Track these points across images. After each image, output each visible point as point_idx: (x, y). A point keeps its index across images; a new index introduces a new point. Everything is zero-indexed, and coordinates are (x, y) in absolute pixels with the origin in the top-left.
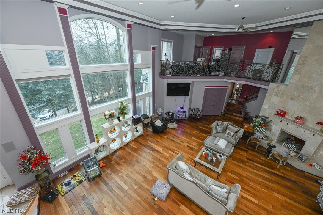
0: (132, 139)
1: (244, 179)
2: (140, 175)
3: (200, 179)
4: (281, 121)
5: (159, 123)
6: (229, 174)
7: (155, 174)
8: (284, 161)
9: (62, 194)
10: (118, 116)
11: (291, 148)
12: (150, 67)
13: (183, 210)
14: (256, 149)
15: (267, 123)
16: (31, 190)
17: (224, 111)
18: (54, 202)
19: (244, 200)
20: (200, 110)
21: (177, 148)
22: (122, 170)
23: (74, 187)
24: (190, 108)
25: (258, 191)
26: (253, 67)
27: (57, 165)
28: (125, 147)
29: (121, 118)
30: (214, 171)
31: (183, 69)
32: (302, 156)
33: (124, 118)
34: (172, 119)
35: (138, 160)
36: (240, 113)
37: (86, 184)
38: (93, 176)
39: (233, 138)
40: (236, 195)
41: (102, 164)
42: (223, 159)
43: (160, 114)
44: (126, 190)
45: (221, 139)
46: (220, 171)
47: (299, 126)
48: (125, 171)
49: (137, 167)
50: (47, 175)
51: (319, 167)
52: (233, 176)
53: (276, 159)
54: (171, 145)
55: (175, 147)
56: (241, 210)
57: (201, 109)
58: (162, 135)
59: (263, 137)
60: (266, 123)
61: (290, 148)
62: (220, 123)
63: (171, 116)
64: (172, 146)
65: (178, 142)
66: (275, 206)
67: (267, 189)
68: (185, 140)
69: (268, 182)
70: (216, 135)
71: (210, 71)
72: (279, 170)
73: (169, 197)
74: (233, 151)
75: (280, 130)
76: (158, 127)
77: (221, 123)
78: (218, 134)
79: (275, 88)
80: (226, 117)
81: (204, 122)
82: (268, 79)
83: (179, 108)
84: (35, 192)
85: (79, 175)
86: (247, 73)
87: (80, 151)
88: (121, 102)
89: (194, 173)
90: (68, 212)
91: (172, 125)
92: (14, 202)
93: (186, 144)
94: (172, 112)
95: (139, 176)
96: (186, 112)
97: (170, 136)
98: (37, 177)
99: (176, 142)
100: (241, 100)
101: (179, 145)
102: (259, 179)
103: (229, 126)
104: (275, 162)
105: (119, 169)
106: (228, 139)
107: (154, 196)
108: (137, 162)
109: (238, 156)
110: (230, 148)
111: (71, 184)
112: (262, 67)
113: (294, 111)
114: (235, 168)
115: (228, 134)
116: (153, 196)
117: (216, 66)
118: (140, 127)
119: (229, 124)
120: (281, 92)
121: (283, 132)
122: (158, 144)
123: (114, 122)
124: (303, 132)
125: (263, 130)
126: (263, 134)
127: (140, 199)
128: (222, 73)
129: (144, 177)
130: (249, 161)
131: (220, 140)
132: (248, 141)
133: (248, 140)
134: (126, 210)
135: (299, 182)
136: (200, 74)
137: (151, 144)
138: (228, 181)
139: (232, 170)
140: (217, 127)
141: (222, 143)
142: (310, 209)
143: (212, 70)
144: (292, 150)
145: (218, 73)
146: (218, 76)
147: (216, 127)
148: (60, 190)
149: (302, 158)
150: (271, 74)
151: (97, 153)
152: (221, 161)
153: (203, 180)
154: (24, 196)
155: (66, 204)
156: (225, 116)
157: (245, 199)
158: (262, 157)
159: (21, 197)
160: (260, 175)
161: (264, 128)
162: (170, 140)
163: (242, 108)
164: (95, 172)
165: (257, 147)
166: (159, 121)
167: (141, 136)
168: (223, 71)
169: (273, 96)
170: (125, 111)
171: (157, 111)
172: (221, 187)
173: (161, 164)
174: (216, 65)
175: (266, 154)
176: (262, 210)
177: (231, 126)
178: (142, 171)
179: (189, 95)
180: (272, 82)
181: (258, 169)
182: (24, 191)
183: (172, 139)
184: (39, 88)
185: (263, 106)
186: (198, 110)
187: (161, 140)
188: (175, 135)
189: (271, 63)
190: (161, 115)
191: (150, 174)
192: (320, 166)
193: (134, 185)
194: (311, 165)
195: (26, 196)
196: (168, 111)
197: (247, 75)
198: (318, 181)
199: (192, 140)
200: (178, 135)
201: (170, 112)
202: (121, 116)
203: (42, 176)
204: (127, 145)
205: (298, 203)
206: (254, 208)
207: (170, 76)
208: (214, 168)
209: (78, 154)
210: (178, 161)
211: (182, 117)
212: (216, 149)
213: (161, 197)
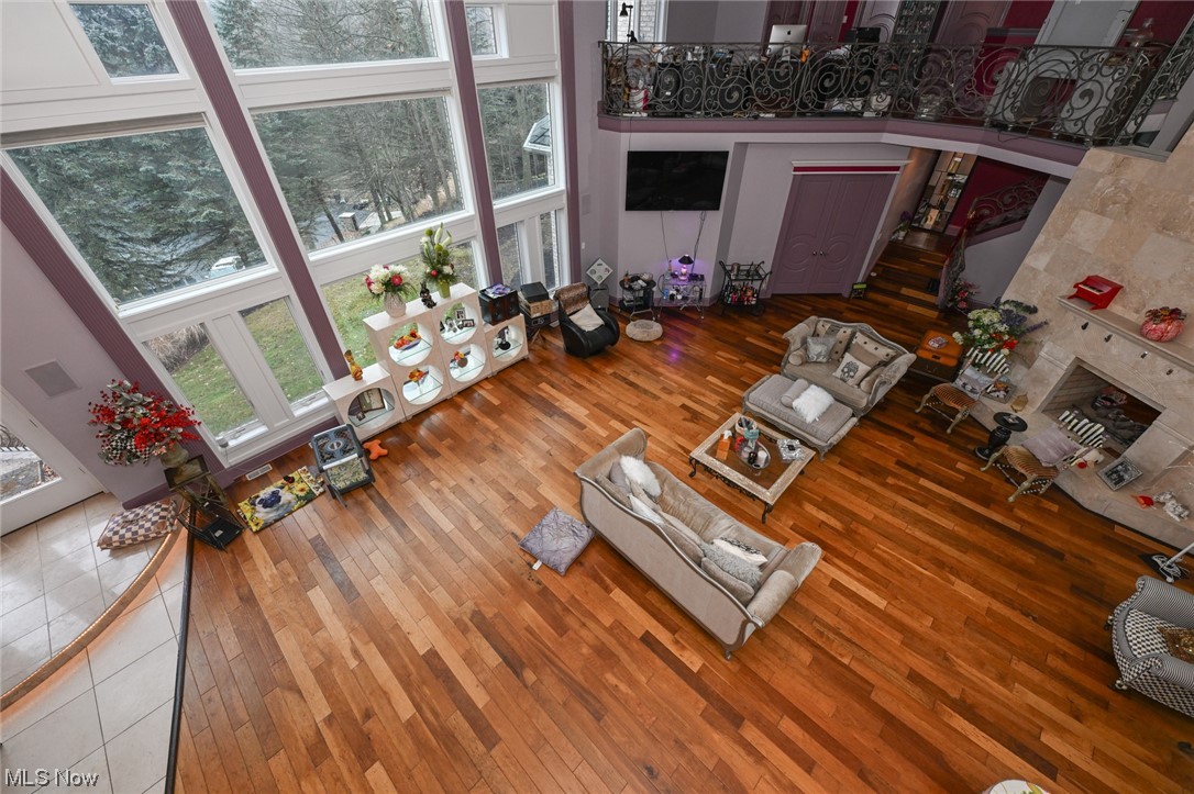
0: (488, 373)
1: (863, 530)
2: (497, 491)
3: (688, 519)
4: (1084, 327)
5: (587, 319)
6: (810, 509)
7: (549, 491)
8: (1042, 479)
9: (254, 528)
10: (424, 285)
11: (1085, 437)
12: (553, 77)
13: (618, 604)
14: (949, 431)
15: (1024, 333)
16: (159, 510)
17: (868, 280)
18: (232, 546)
19: (837, 594)
20: (761, 272)
21: (641, 411)
22: (441, 472)
23: (291, 513)
24: (721, 263)
25: (898, 571)
26: (1032, 67)
27: (232, 443)
28: (459, 400)
29: (436, 296)
30: (753, 497)
31: (700, 85)
32: (1126, 467)
33: (446, 294)
34: (646, 306)
35: (498, 445)
36: (932, 287)
37: (325, 504)
38: (348, 483)
39: (863, 384)
40: (792, 578)
41: (376, 449)
42: (799, 456)
43: (599, 283)
44: (447, 531)
45: (813, 386)
46: (774, 496)
47: (1153, 350)
48: (453, 474)
49: (491, 467)
50: (199, 470)
51: (1181, 510)
52: (822, 516)
53: (1013, 471)
54: (623, 398)
55: (635, 407)
56: (815, 623)
57: (767, 268)
58: (596, 365)
59: (987, 389)
60: (1019, 331)
61: (1082, 435)
62: (824, 324)
63: (641, 294)
64: (626, 402)
65: (652, 390)
66: (944, 621)
67: (938, 566)
68: (680, 385)
69: (950, 545)
70: (797, 371)
71: (825, 89)
72: (1012, 511)
73: (581, 564)
74: (849, 433)
75: (1069, 362)
76: (582, 331)
77: (827, 326)
78: (808, 368)
79: (1102, 175)
80: (869, 305)
81: (772, 319)
82: (1083, 127)
83: (675, 262)
84: (172, 517)
85: (304, 478)
86: (994, 101)
87: (304, 405)
88: (431, 233)
89: (675, 496)
90: (271, 576)
91: (642, 326)
92: (116, 538)
93: (679, 400)
94: (646, 277)
95: (493, 495)
96: (702, 278)
97: (625, 370)
98: (171, 474)
99: (646, 392)
100: (953, 230)
101: (652, 401)
102: (918, 533)
103: (860, 339)
104: (1007, 480)
105: (432, 470)
106: (842, 389)
107: (532, 556)
108: (495, 448)
109: (866, 453)
110: (839, 422)
111: (281, 503)
112: (1071, 66)
113: (1157, 283)
114: (841, 490)
115: (846, 370)
116: (527, 556)
117: (856, 66)
118: (515, 332)
119: (862, 332)
120: (1127, 192)
121: (1080, 372)
122: (578, 395)
123: (407, 310)
124: (1163, 374)
125: (999, 358)
126: (992, 374)
127: (486, 562)
128: (880, 102)
129: (510, 497)
130: (903, 472)
131: (805, 390)
132: (924, 401)
133: (927, 396)
134: (440, 588)
135: (1072, 554)
136: (773, 107)
137: (553, 392)
138: (797, 533)
139: (825, 499)
140: (809, 340)
141: (811, 403)
142: (1073, 642)
143: (832, 88)
144: (1087, 441)
145: (858, 104)
146: (858, 115)
147: (804, 342)
148: (248, 515)
149: (1121, 473)
150: (1104, 103)
151: (360, 415)
152: (789, 465)
153: (699, 521)
154: (141, 523)
155: (264, 557)
156: (865, 299)
157: (841, 592)
158: (963, 459)
159: (134, 528)
160: (927, 521)
161: (1005, 351)
162: (623, 384)
163: (948, 266)
164: (354, 473)
165: (954, 422)
166: (588, 309)
167: (521, 363)
168: (884, 89)
169: (1082, 212)
170: (447, 270)
171: (588, 272)
172: (748, 549)
173: (573, 461)
174: (856, 61)
175: (981, 451)
176: (887, 628)
177: (867, 340)
178: (506, 478)
179: (717, 208)
180: (1100, 143)
181: (927, 499)
182: (140, 511)
183: (632, 378)
184: (173, 175)
185: (1029, 260)
186: (753, 273)
187: (589, 381)
188: (646, 367)
189: (1124, 42)
190: (605, 286)
191: (533, 490)
192: (1185, 507)
193: (473, 520)
194: (1148, 502)
195: (148, 525)
196: (632, 273)
197: (996, 108)
198: (1154, 558)
199: (708, 386)
200: (657, 366)
201: (636, 278)
202: (435, 287)
203: (184, 474)
204: (467, 392)
205: (1034, 619)
206: (863, 620)
207: (641, 119)
208: (755, 485)
209: (298, 412)
210: (620, 454)
211: (685, 298)
212: (784, 423)
213: (552, 560)
